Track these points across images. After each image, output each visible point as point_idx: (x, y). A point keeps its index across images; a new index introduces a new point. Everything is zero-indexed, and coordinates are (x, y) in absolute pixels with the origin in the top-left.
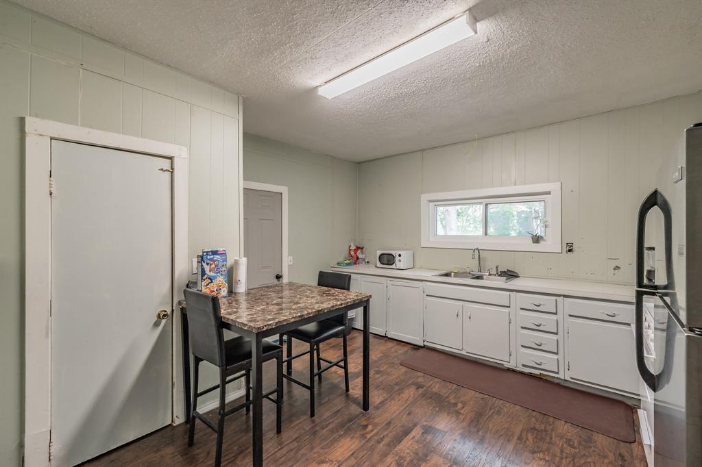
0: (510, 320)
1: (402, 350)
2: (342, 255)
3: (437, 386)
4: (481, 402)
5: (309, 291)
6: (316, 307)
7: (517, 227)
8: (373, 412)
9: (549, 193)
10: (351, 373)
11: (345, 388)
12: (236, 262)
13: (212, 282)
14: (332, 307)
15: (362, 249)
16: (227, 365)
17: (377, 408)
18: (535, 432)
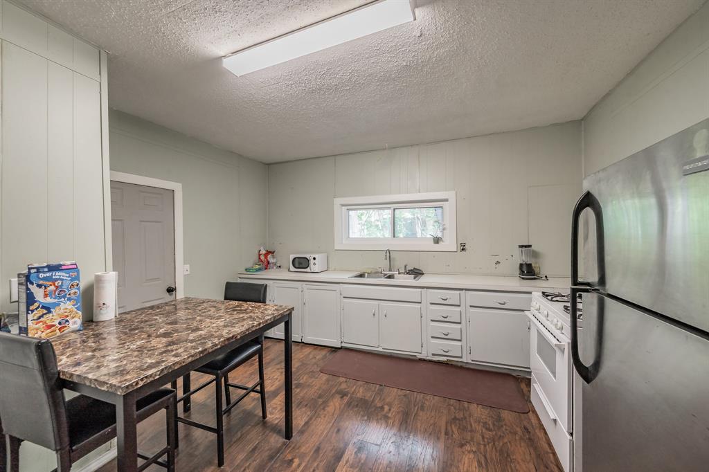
0: (421, 314)
1: (321, 354)
2: (251, 260)
3: (361, 390)
4: (404, 399)
5: (213, 309)
6: (224, 333)
7: (404, 230)
8: (298, 438)
9: (446, 200)
10: (268, 392)
11: (261, 414)
12: (99, 280)
13: (49, 312)
14: (247, 330)
15: (273, 253)
16: (72, 444)
17: (302, 432)
18: (457, 421)
